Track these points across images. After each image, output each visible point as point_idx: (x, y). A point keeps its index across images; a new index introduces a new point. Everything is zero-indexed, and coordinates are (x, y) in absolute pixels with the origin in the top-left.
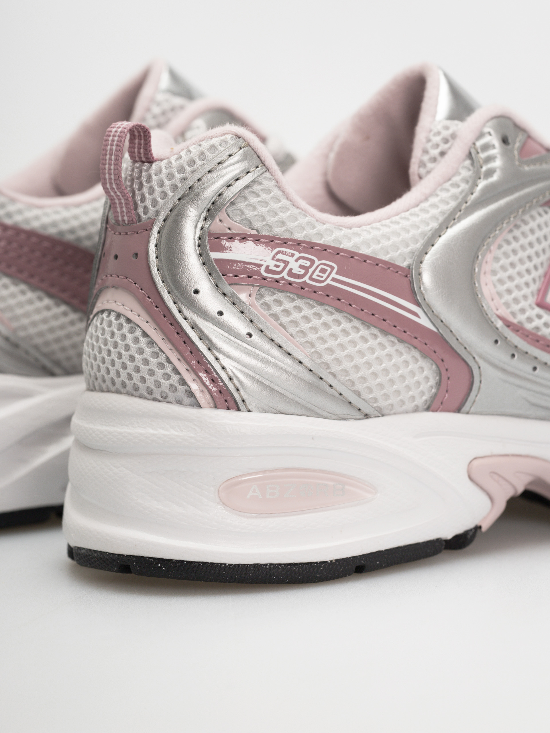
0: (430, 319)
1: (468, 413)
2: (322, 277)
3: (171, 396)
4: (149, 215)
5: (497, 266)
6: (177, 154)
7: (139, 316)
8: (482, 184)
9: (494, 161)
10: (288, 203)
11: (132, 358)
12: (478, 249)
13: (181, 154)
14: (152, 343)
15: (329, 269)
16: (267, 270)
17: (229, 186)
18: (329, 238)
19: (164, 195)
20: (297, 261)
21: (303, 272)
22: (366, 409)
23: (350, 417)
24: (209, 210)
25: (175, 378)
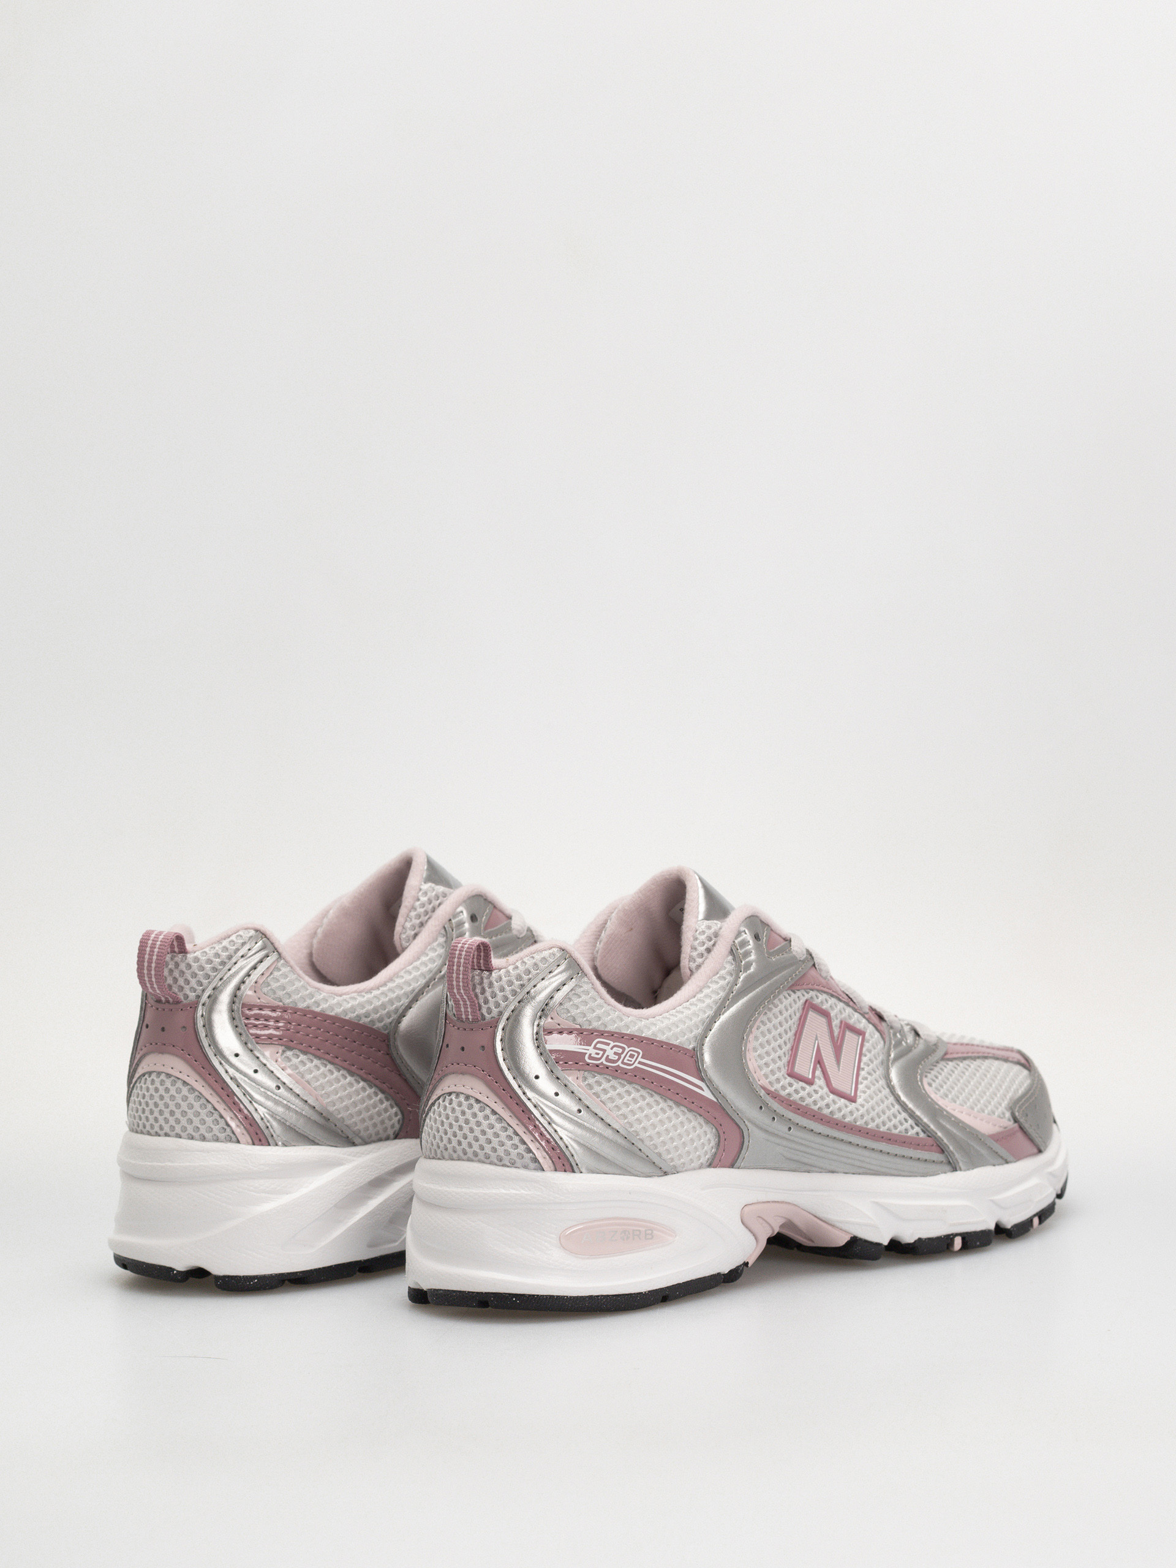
0: (711, 1091)
1: (739, 1168)
2: (631, 1061)
3: (519, 1162)
4: (492, 1015)
5: (757, 1044)
6: (513, 964)
7: (488, 1097)
8: (742, 976)
9: (750, 956)
10: (602, 1001)
11: (472, 1130)
12: (744, 1032)
13: (517, 964)
14: (501, 1119)
15: (636, 1054)
16: (590, 1057)
17: (559, 990)
18: (634, 1028)
19: (506, 999)
20: (612, 1049)
21: (617, 1057)
22: (665, 1169)
23: (654, 1174)
24: (543, 1010)
25: (522, 1147)
